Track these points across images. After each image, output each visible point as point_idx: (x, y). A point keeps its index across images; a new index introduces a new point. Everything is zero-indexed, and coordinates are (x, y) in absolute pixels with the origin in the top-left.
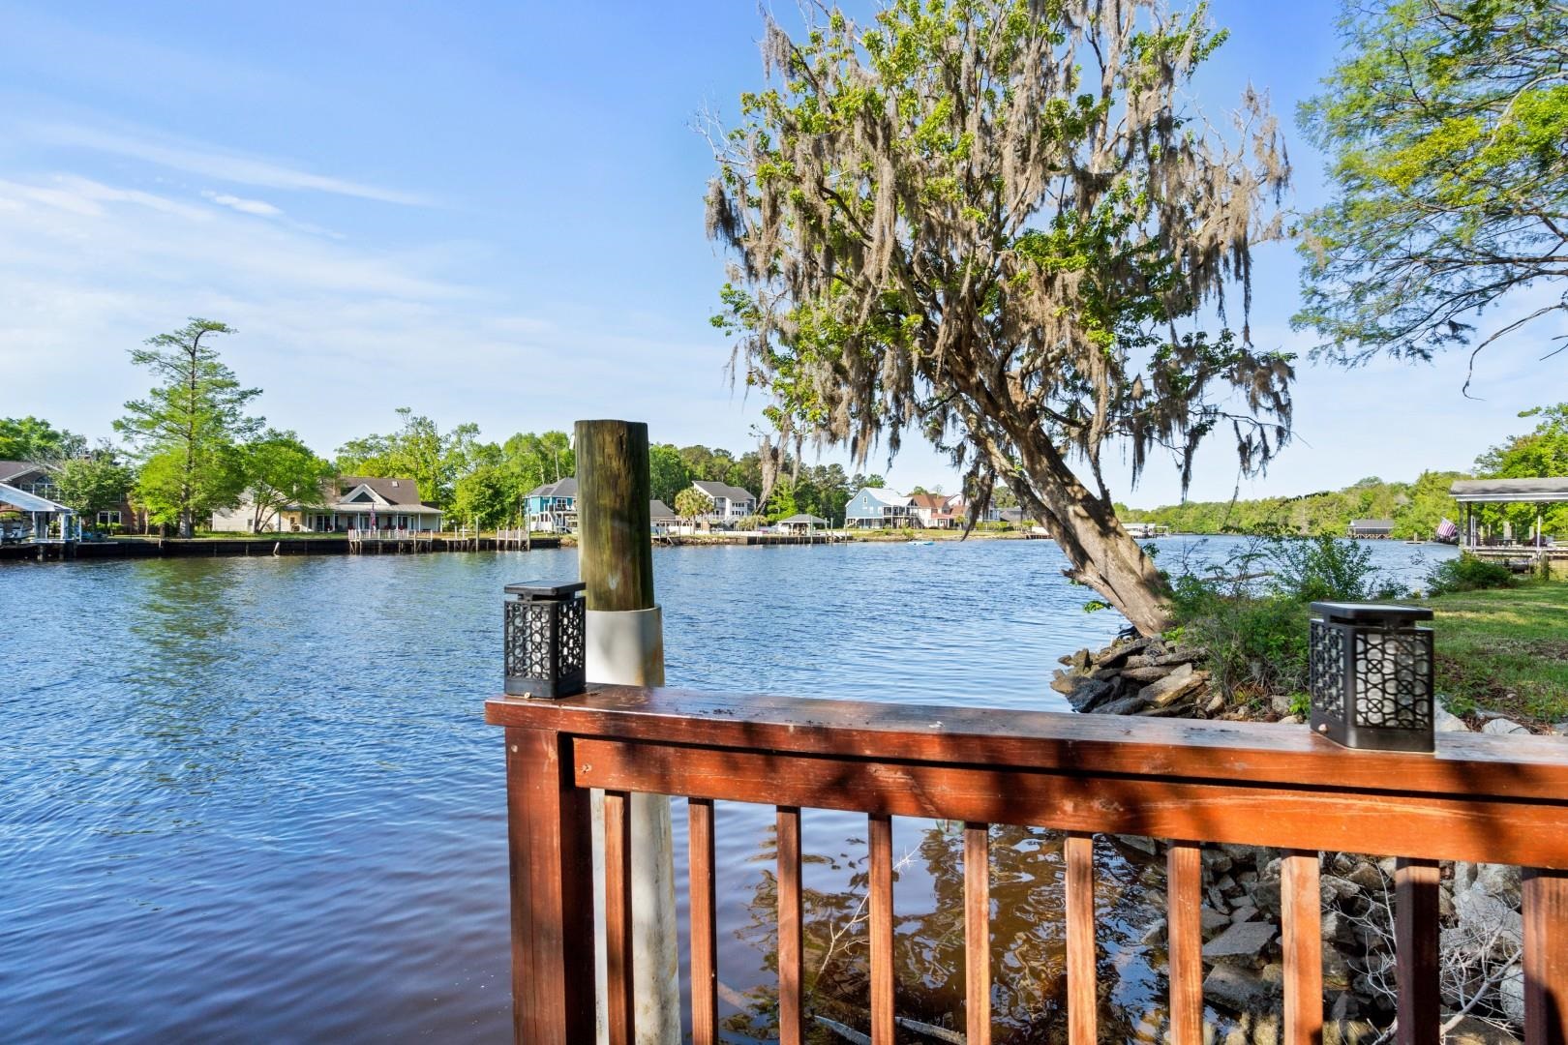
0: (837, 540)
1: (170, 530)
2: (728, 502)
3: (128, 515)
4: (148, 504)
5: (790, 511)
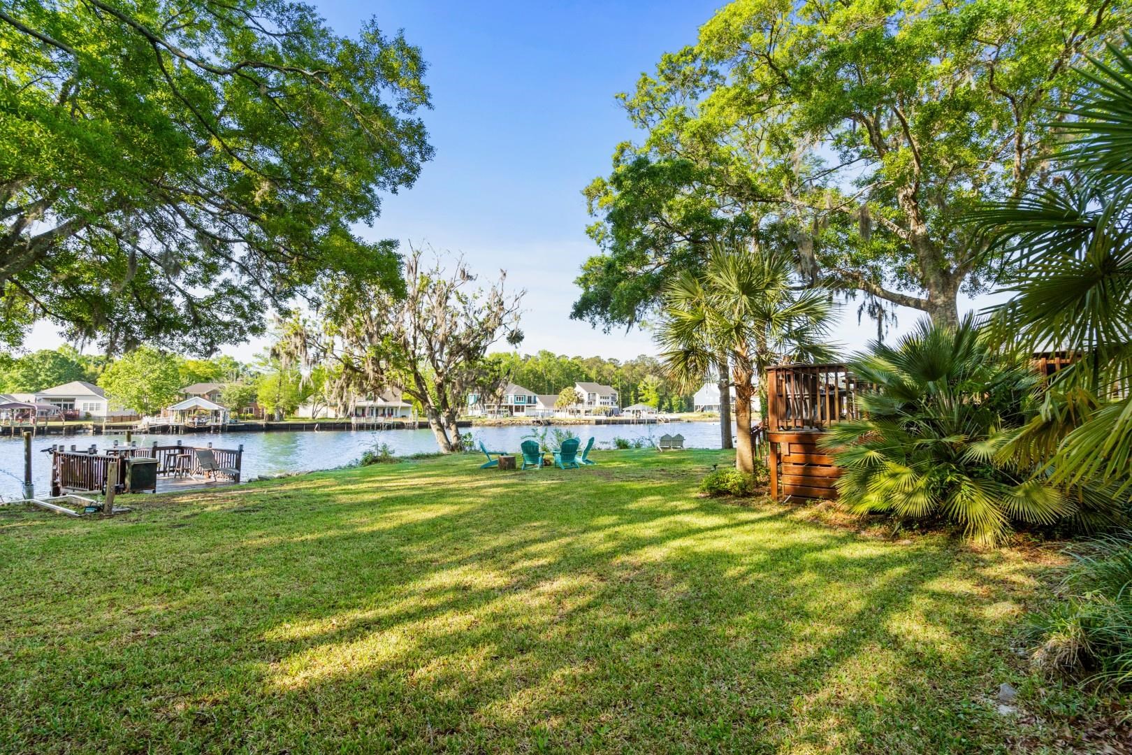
0: (667, 421)
1: (271, 417)
2: (598, 396)
3: (257, 410)
4: (265, 404)
5: (654, 400)
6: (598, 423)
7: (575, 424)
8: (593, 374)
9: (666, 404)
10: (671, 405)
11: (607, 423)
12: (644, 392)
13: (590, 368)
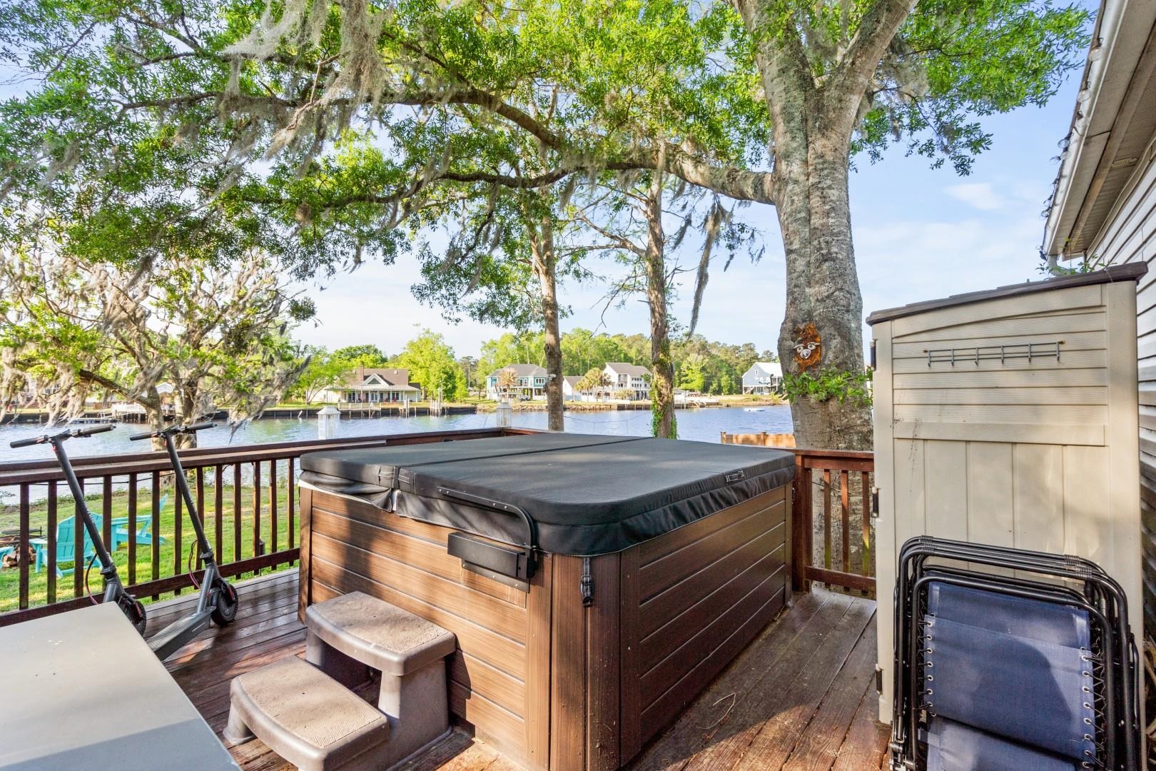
2: (629, 378)
5: (698, 381)
6: (621, 408)
7: (594, 409)
8: (632, 353)
9: (715, 385)
10: (719, 386)
11: (631, 408)
12: (687, 372)
13: (630, 347)
